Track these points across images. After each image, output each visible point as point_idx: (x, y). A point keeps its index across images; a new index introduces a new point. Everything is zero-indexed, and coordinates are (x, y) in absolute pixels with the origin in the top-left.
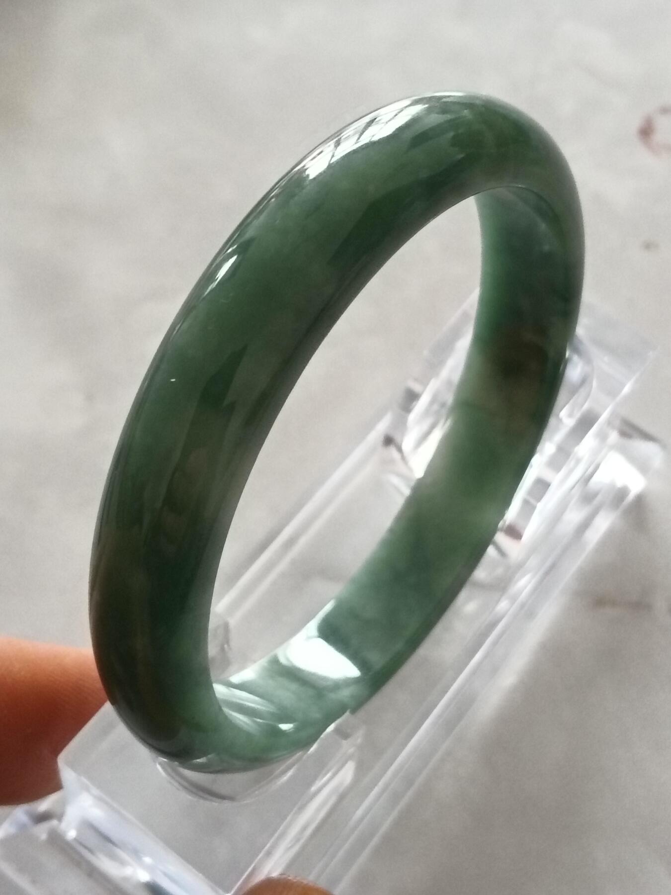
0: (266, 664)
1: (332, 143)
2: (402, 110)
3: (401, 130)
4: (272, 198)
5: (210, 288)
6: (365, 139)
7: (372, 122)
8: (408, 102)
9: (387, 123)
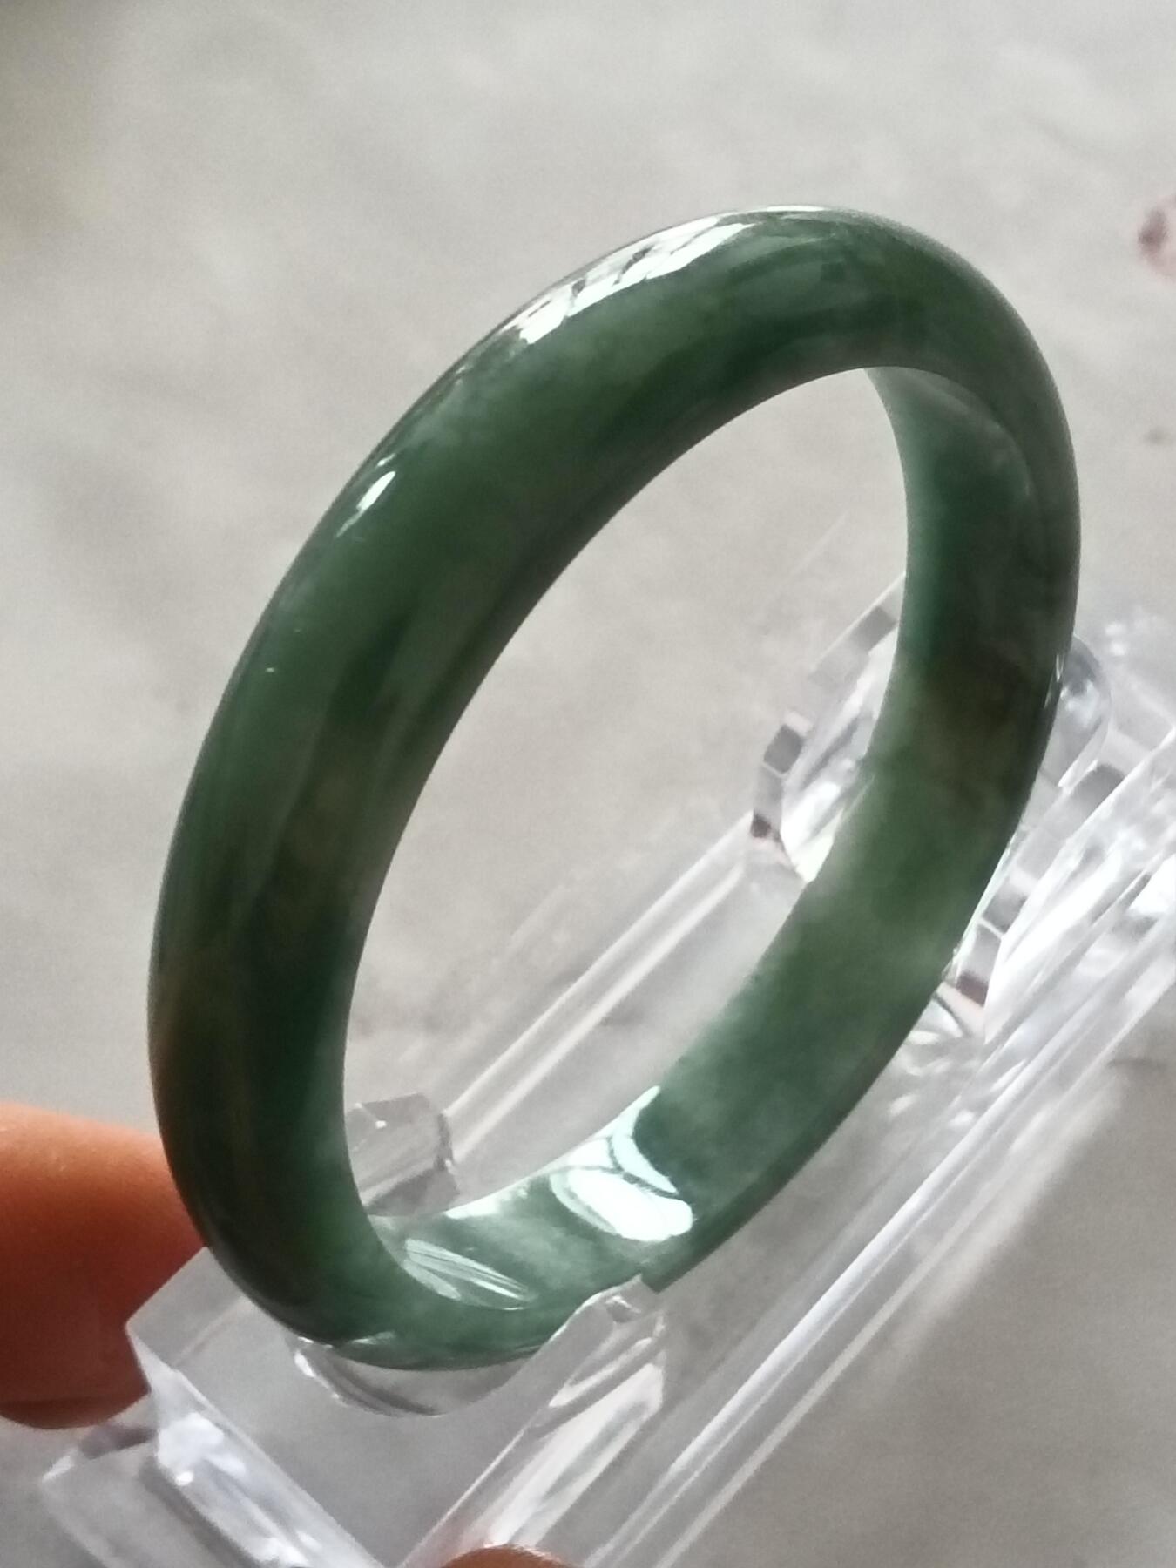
0: (523, 1193)
1: (568, 288)
2: (702, 233)
3: (701, 262)
4: (458, 377)
5: (346, 527)
6: (633, 277)
7: (644, 253)
8: (714, 220)
9: (672, 253)
